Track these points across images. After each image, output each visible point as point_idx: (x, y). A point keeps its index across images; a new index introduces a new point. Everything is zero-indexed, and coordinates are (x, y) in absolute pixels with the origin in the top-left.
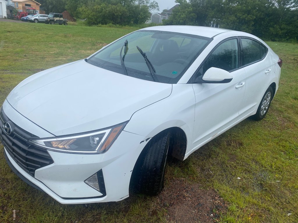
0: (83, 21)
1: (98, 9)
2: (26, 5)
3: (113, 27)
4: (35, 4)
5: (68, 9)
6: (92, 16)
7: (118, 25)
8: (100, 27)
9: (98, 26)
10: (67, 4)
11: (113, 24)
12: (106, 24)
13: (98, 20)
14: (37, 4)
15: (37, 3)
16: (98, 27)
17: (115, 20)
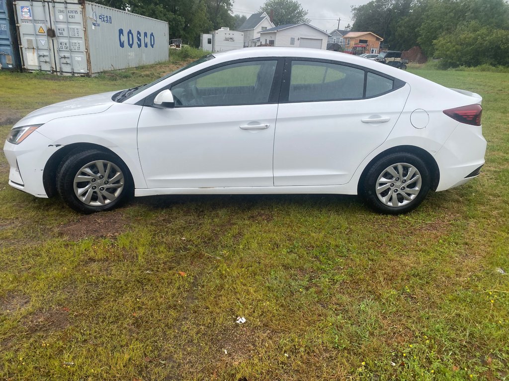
0: (436, 61)
1: (467, 39)
2: (361, 41)
3: (489, 70)
4: (374, 39)
5: (422, 43)
6: (453, 52)
7: (501, 67)
8: (461, 70)
9: (458, 70)
10: (420, 36)
11: (491, 64)
12: (475, 66)
13: (463, 59)
14: (378, 39)
15: (377, 37)
16: (456, 70)
17: (499, 58)
